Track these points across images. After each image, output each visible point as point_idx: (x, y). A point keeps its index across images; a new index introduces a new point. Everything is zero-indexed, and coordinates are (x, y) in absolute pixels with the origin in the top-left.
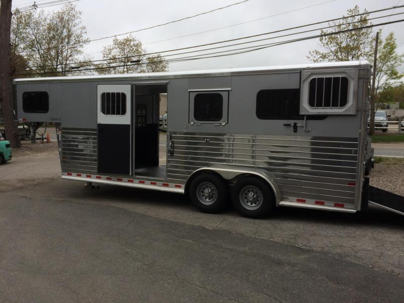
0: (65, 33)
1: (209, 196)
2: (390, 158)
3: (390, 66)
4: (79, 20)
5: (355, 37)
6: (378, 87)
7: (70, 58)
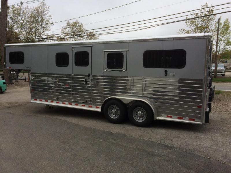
0: (40, 19)
1: (115, 113)
2: (225, 91)
3: (226, 38)
4: (48, 12)
5: (206, 21)
6: (219, 50)
7: (43, 33)
